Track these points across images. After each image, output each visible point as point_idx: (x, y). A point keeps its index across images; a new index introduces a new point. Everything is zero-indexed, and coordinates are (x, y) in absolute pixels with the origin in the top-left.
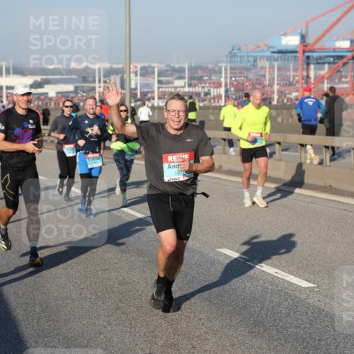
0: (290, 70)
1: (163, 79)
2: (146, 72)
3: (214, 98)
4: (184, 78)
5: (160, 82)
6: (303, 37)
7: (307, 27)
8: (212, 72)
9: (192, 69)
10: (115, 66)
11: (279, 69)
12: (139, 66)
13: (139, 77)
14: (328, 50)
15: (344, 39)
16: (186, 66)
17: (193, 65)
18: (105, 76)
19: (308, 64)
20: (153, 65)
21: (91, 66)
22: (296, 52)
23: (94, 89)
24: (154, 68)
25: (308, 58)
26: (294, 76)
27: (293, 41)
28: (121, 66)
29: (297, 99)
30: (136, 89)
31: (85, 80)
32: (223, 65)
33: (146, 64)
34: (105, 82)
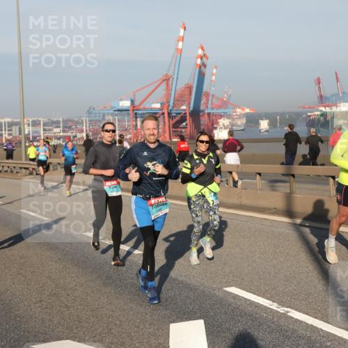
0: (125, 122)
1: (46, 128)
2: (35, 124)
3: (79, 139)
4: (60, 127)
5: (44, 130)
6: (132, 102)
7: (134, 96)
8: (77, 123)
9: (64, 121)
10: (15, 120)
11: (119, 121)
12: (31, 120)
13: (30, 127)
14: (148, 109)
15: (157, 103)
16: (61, 120)
17: (65, 118)
18: (8, 127)
19: (136, 118)
20: (40, 119)
22: (128, 110)
23: (2, 135)
24: (40, 121)
25: (136, 114)
26: (128, 125)
27: (126, 104)
28: (18, 120)
29: (130, 139)
30: (29, 134)
32: (84, 119)
33: (35, 119)
34: (9, 130)
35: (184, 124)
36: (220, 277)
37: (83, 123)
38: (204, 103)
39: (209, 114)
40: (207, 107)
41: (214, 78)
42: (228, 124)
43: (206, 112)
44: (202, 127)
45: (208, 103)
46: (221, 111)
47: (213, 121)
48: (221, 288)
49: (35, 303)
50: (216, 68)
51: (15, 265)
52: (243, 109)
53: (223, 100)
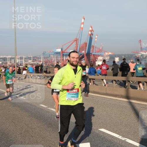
0: (59, 58)
1: (26, 60)
2: (21, 58)
4: (31, 60)
5: (25, 61)
6: (62, 49)
7: (63, 47)
8: (39, 58)
9: (33, 57)
10: (13, 57)
11: (56, 57)
12: (19, 57)
13: (19, 60)
14: (68, 52)
15: (72, 50)
16: (32, 57)
17: (34, 56)
19: (63, 56)
20: (23, 56)
21: (6, 57)
22: (60, 53)
23: (7, 63)
24: (23, 57)
25: (63, 54)
26: (60, 59)
27: (59, 50)
28: (14, 57)
30: (18, 63)
31: (4, 60)
32: (41, 56)
33: (21, 56)
34: (10, 61)
35: (83, 59)
36: (97, 124)
37: (41, 58)
38: (92, 50)
39: (94, 55)
40: (93, 52)
41: (96, 40)
42: (102, 59)
43: (93, 54)
44: (91, 60)
45: (93, 50)
46: (99, 53)
47: (95, 57)
48: (98, 129)
49: (19, 134)
50: (97, 35)
51: (11, 118)
52: (108, 53)
53: (99, 49)
